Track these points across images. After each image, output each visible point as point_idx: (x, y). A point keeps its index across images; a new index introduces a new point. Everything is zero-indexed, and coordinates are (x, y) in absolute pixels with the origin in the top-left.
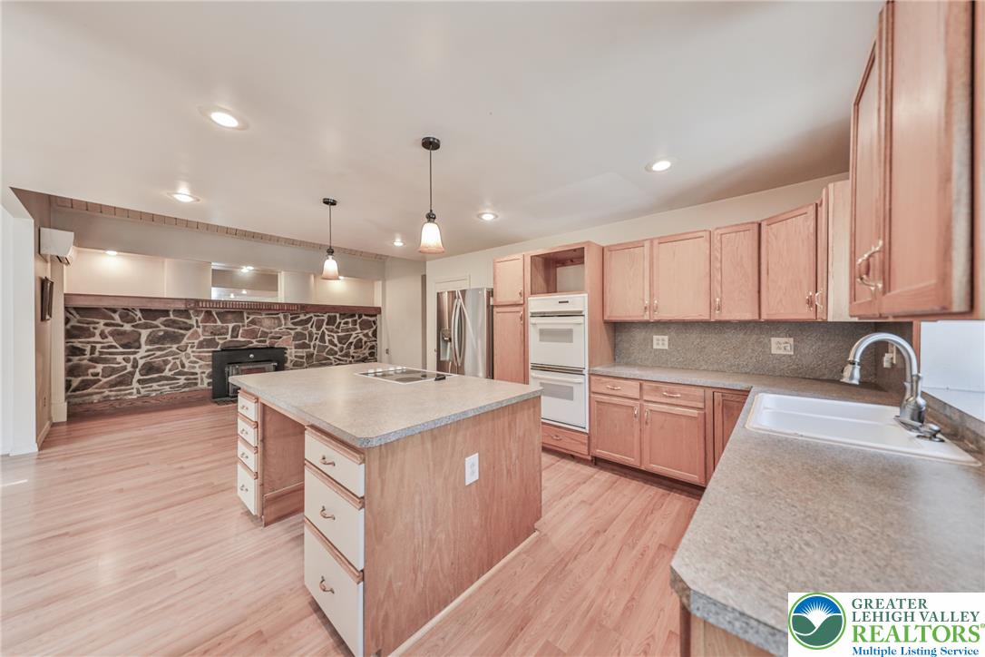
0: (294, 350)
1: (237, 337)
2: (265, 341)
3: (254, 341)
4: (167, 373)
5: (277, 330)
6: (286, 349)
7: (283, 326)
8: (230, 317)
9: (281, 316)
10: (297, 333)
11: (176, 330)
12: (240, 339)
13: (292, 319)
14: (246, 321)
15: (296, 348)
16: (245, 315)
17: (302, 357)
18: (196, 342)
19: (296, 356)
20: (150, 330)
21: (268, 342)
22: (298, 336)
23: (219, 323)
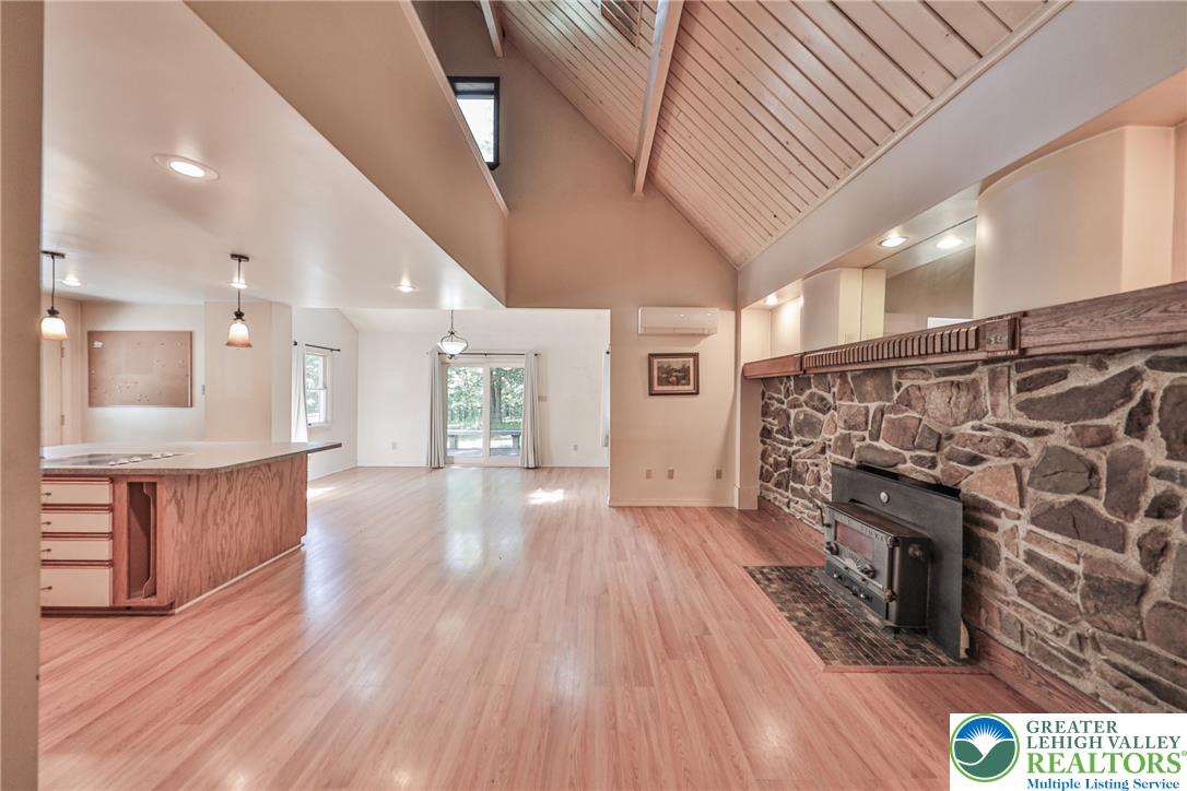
0: (1024, 526)
1: (877, 439)
2: (933, 465)
3: (907, 454)
4: (807, 489)
5: (967, 428)
6: (997, 513)
7: (989, 419)
8: (869, 385)
9: (982, 374)
10: (1049, 452)
11: (815, 412)
12: (881, 444)
13: (1024, 386)
14: (896, 395)
15: (1034, 520)
16: (895, 379)
17: (1066, 577)
18: (833, 437)
19: (1031, 558)
20: (796, 410)
21: (940, 467)
22: (1055, 468)
23: (856, 403)
